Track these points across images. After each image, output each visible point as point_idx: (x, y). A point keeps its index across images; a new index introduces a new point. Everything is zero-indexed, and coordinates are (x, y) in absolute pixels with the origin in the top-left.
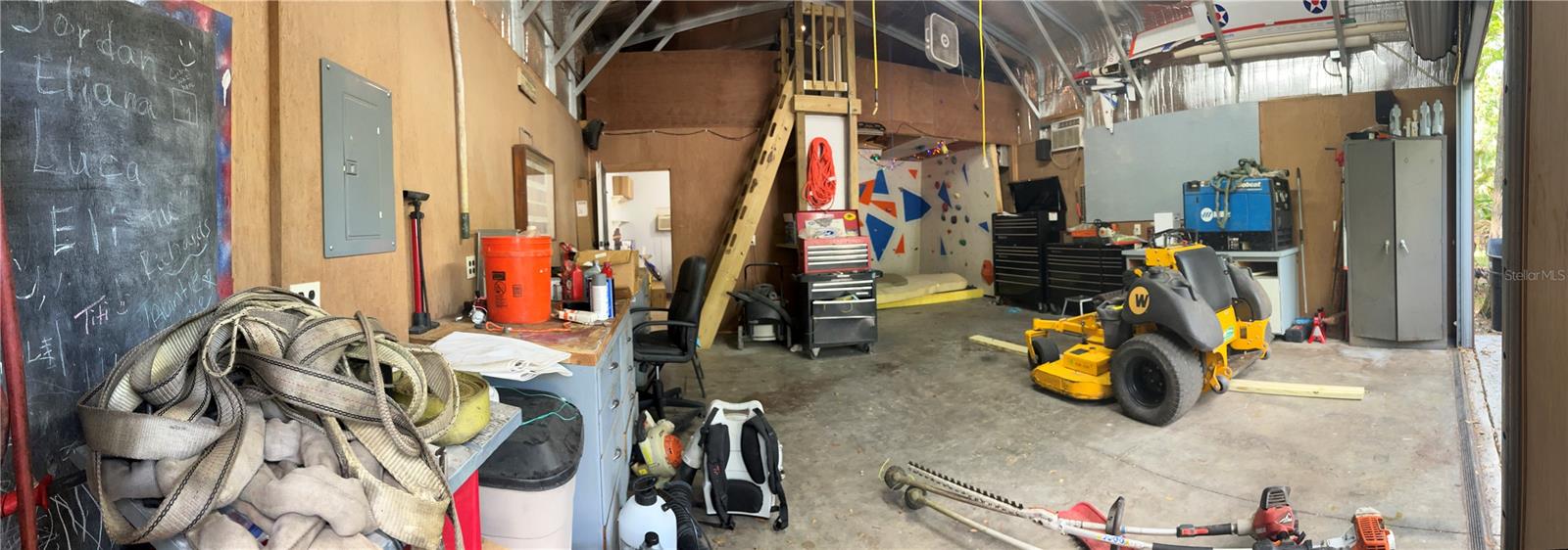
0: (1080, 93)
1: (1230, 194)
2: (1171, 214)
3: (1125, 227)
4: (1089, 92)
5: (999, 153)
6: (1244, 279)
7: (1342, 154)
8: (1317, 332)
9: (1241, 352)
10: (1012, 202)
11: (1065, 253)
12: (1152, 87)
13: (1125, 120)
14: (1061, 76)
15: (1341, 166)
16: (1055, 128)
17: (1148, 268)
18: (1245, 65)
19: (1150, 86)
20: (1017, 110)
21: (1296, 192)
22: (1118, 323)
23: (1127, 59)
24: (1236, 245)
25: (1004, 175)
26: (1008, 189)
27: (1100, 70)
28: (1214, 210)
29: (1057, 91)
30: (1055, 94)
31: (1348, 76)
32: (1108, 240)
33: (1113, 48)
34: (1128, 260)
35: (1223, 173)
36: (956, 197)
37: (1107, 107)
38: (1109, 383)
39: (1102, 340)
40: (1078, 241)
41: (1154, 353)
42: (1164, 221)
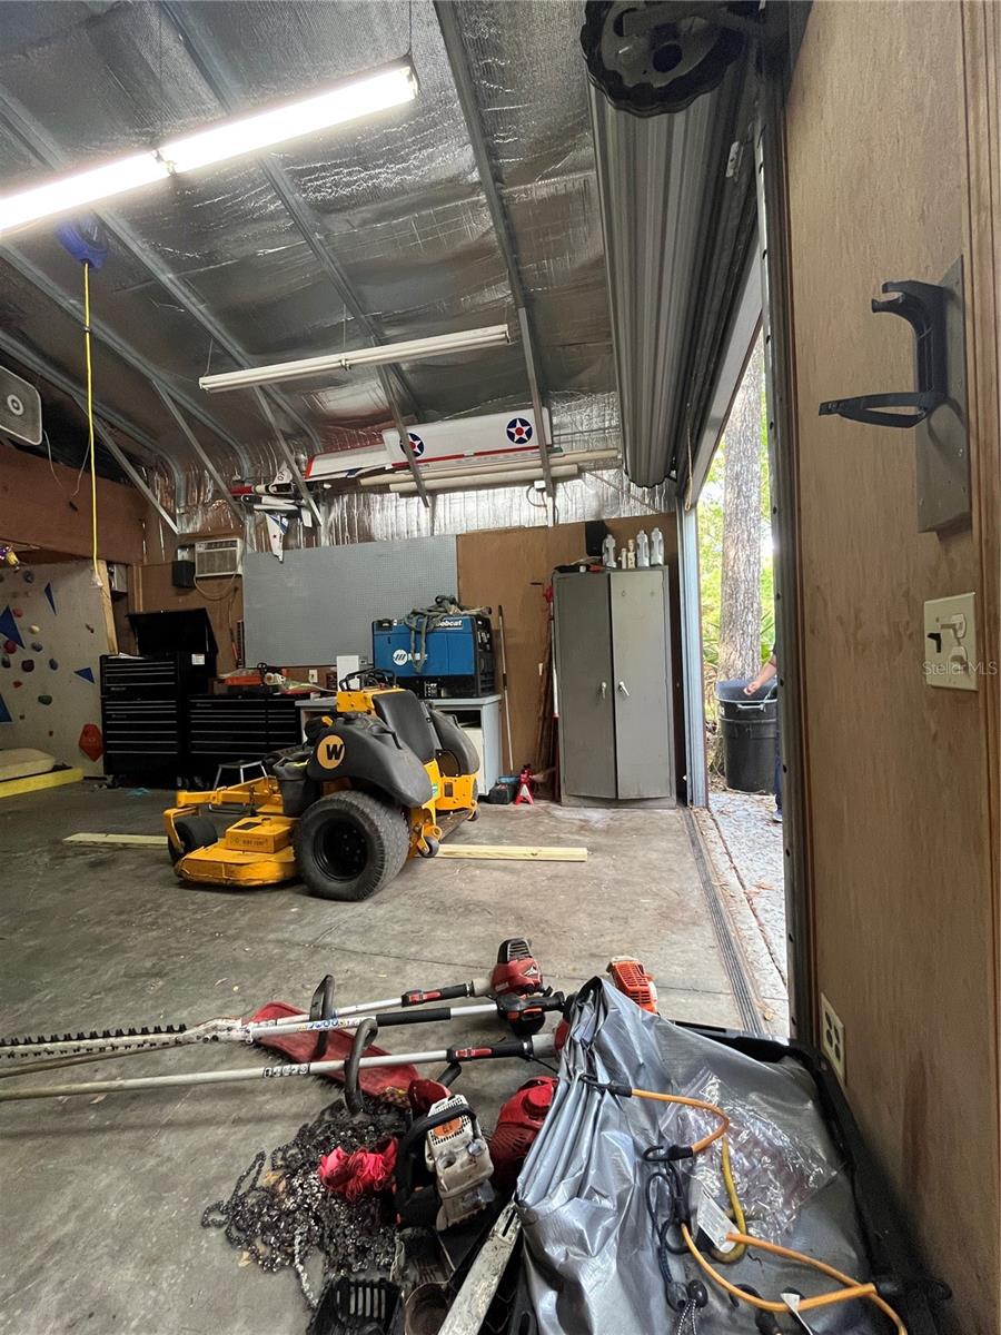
0: (238, 510)
1: (427, 634)
2: (357, 657)
3: (298, 673)
4: (251, 511)
5: (111, 574)
6: (448, 727)
7: (551, 588)
8: (525, 791)
9: (447, 812)
10: (134, 642)
11: (216, 706)
12: (332, 515)
13: (299, 547)
14: (210, 486)
15: (549, 602)
16: (200, 548)
17: (341, 714)
18: (440, 497)
19: (330, 513)
20: (141, 521)
21: (498, 631)
22: (302, 783)
23: (302, 480)
24: (434, 692)
25: (119, 603)
26: (126, 623)
27: (267, 488)
28: (408, 652)
29: (204, 504)
30: (200, 507)
31: (554, 507)
32: (276, 688)
33: (284, 466)
34: (302, 712)
35: (419, 611)
36: (32, 631)
37: (275, 530)
38: (293, 859)
39: (280, 810)
40: (234, 691)
41: (353, 812)
42: (347, 665)
